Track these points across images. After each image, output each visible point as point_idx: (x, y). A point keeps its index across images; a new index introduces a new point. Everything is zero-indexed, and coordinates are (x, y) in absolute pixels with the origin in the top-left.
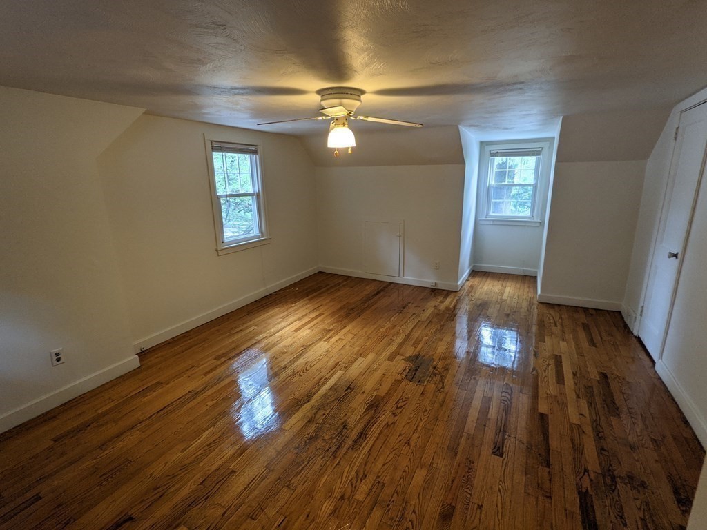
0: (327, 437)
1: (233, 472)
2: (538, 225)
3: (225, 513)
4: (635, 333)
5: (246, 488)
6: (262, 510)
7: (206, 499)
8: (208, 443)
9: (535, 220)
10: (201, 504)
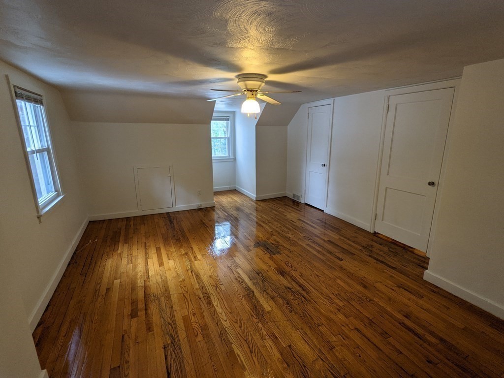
0: (292, 298)
1: (290, 346)
2: (233, 160)
3: (322, 360)
4: (303, 202)
5: (308, 344)
6: (329, 342)
7: (305, 367)
8: (248, 351)
9: (231, 158)
10: (308, 370)
